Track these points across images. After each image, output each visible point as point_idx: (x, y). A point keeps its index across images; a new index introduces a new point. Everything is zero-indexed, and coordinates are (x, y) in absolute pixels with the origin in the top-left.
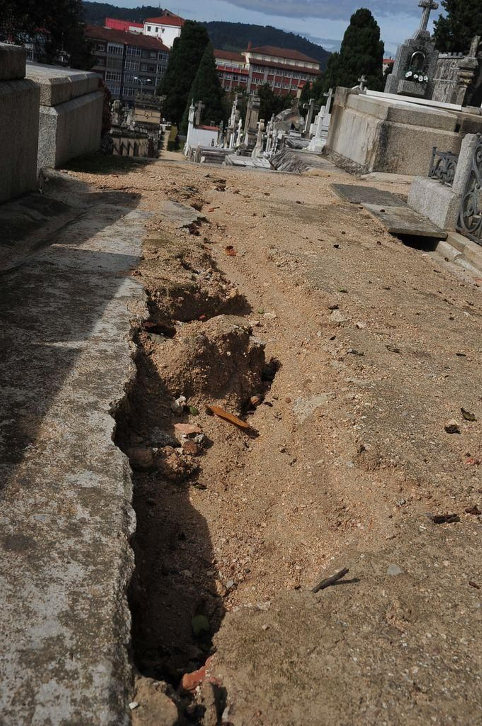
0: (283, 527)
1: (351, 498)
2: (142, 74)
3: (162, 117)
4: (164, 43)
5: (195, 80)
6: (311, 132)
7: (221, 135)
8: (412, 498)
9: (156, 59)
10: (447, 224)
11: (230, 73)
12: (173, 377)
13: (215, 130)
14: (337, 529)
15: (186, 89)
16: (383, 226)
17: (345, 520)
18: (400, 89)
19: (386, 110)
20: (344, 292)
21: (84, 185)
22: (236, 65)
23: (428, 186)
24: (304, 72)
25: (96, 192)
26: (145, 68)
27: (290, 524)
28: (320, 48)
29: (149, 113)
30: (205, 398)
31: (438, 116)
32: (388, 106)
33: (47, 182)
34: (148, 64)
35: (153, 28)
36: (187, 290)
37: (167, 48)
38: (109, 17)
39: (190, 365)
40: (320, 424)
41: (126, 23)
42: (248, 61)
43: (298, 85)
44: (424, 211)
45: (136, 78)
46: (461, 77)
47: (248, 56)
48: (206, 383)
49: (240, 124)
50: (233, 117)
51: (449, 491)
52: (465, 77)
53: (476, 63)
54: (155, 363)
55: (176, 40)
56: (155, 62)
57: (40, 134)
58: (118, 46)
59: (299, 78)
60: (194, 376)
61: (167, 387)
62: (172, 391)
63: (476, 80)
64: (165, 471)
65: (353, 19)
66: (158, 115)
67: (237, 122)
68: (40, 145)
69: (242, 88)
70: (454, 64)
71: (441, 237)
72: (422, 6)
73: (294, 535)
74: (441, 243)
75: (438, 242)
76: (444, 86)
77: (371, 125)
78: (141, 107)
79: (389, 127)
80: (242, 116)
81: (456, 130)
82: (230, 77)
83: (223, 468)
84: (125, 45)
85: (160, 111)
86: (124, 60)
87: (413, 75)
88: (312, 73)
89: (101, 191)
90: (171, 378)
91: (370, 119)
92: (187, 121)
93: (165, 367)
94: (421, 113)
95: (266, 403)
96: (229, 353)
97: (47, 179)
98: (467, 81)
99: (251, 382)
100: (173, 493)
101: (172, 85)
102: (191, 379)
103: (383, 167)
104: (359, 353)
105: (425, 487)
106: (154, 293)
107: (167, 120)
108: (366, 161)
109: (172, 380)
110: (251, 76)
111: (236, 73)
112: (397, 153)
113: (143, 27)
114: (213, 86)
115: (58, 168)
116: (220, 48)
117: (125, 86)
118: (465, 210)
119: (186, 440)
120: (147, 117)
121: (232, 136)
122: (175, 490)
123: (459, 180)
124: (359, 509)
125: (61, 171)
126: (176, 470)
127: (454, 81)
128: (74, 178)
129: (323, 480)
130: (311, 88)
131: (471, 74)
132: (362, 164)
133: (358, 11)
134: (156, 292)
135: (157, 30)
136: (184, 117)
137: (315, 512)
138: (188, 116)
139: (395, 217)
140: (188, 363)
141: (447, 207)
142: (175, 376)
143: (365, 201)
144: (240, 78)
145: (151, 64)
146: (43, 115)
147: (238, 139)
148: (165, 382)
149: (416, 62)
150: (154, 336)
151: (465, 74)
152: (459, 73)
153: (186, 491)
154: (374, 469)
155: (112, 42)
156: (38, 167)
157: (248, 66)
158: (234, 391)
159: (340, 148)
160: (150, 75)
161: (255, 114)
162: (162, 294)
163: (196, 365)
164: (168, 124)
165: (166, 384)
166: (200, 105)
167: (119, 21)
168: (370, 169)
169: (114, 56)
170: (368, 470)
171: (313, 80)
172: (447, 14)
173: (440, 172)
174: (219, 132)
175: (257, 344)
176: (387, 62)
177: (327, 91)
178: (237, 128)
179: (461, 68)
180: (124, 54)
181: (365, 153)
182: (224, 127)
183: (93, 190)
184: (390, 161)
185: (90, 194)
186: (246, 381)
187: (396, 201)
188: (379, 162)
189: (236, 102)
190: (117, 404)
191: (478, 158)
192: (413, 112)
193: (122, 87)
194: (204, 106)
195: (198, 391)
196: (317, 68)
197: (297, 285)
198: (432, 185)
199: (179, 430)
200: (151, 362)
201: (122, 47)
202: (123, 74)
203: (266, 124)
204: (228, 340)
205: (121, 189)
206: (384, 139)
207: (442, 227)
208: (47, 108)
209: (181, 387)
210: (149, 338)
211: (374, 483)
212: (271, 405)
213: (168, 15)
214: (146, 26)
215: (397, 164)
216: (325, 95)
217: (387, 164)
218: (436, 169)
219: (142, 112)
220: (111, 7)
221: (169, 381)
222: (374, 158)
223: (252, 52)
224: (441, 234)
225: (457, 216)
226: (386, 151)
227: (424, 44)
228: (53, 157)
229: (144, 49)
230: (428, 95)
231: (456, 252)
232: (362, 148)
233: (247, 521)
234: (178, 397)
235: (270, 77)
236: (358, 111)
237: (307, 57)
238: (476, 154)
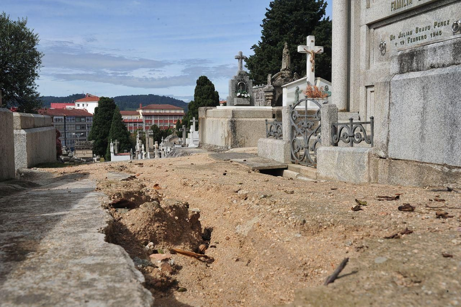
0: (259, 296)
1: (308, 256)
2: (77, 131)
3: (93, 153)
4: (89, 112)
5: (111, 129)
6: (187, 143)
7: (132, 157)
8: (356, 239)
9: (85, 121)
10: (285, 160)
11: (132, 122)
12: (140, 231)
13: (128, 155)
14: (306, 279)
15: (106, 135)
16: (248, 168)
17: (310, 271)
18: (235, 103)
19: (231, 112)
20: (241, 184)
21: (48, 174)
22: (134, 117)
23: (268, 142)
24: (176, 115)
25: (59, 176)
26: (78, 128)
27: (266, 290)
28: (182, 101)
29: (85, 152)
30: (167, 245)
31: (262, 111)
32: (232, 110)
33: (22, 176)
34: (80, 125)
35: (81, 104)
36: (136, 193)
37: (91, 114)
38: (52, 103)
39: (151, 221)
40: (261, 230)
41: (64, 104)
42: (141, 114)
43: (174, 123)
44: (270, 157)
45: (74, 134)
46: (266, 96)
47: (141, 111)
48: (166, 233)
49: (143, 147)
50: (138, 145)
51: (381, 227)
52: (268, 96)
53: (273, 88)
54: (124, 224)
55: (96, 109)
56: (85, 123)
57: (15, 147)
58: (60, 118)
59: (173, 119)
60: (156, 229)
61: (137, 238)
62: (141, 241)
63: (275, 96)
64: (151, 282)
65: (198, 82)
66: (91, 152)
67: (141, 147)
68: (16, 154)
69: (141, 129)
70: (261, 90)
71: (284, 167)
72: (237, 58)
73: (272, 297)
74: (285, 171)
75: (283, 171)
76: (258, 102)
77: (224, 123)
78: (80, 149)
79: (235, 121)
80: (144, 142)
81: (274, 117)
82: (132, 125)
83: (196, 278)
84: (65, 117)
85: (92, 149)
86: (65, 125)
87: (241, 94)
88: (180, 115)
89: (62, 175)
90: (139, 231)
91: (222, 120)
92: (110, 153)
93: (133, 225)
94: (251, 111)
95: (211, 247)
96: (177, 218)
97: (23, 174)
98: (271, 98)
99: (196, 238)
100: (162, 297)
101: (97, 134)
102: (154, 231)
103: (236, 145)
104: (269, 195)
105: (362, 230)
106: (113, 197)
107: (97, 155)
108: (226, 144)
109: (140, 232)
110: (144, 122)
111: (135, 122)
112: (243, 135)
113: (75, 105)
114: (123, 130)
115: (29, 167)
116: (123, 110)
117: (67, 139)
118: (294, 149)
119: (162, 263)
120: (84, 154)
121: (139, 156)
122: (162, 294)
123: (286, 133)
124: (318, 261)
125: (32, 169)
126: (160, 279)
127: (263, 99)
128: (41, 171)
129: (281, 253)
130: (181, 123)
131: (272, 94)
132: (224, 146)
133: (200, 78)
134: (114, 196)
135: (83, 105)
136: (107, 151)
137: (283, 274)
138: (110, 150)
139: (253, 162)
140: (150, 220)
141: (283, 150)
142: (142, 230)
143: (233, 158)
144: (138, 124)
145: (82, 125)
146: (16, 135)
147: (143, 156)
148: (135, 235)
149: (241, 87)
150: (119, 210)
151: (268, 94)
152: (265, 94)
153: (171, 294)
154: (318, 232)
155: (56, 116)
156: (16, 169)
157: (141, 117)
158: (186, 241)
159: (208, 140)
160: (83, 131)
161: (151, 140)
162: (119, 197)
163: (156, 221)
164: (98, 157)
165: (136, 236)
166: (116, 142)
167: (59, 104)
168: (229, 147)
169: (58, 124)
170: (314, 234)
171: (181, 119)
172: (249, 71)
173: (273, 132)
174: (131, 155)
175: (194, 212)
176: (222, 103)
177: (192, 119)
178: (142, 150)
179: (265, 92)
180: (65, 122)
181: (224, 139)
182: (133, 152)
183: (56, 176)
184: (239, 140)
185: (54, 178)
186: (192, 237)
187: (251, 156)
188: (234, 142)
189: (138, 136)
190: (103, 231)
191: (294, 118)
192: (247, 111)
193: (65, 140)
194: (119, 142)
195: (161, 240)
196: (183, 112)
197: (208, 190)
198: (270, 141)
199: (154, 258)
200: (121, 225)
201: (63, 118)
202: (65, 133)
203: (159, 144)
204: (174, 209)
205: (75, 172)
206: (233, 129)
207: (283, 162)
208: (19, 130)
209: (147, 237)
210: (116, 211)
211: (322, 240)
212: (215, 247)
213: (89, 96)
214: (76, 104)
215: (244, 142)
216: (191, 121)
217: (239, 143)
218: (270, 132)
219: (81, 152)
220: (54, 97)
221: (138, 233)
222: (230, 140)
223: (143, 109)
224: (284, 166)
225: (290, 154)
226: (236, 135)
227: (243, 77)
228: (26, 161)
229: (76, 117)
230: (252, 104)
231: (296, 174)
232: (222, 137)
233: (229, 301)
234: (146, 244)
235: (156, 121)
236: (214, 117)
237: (176, 107)
238: (292, 116)
